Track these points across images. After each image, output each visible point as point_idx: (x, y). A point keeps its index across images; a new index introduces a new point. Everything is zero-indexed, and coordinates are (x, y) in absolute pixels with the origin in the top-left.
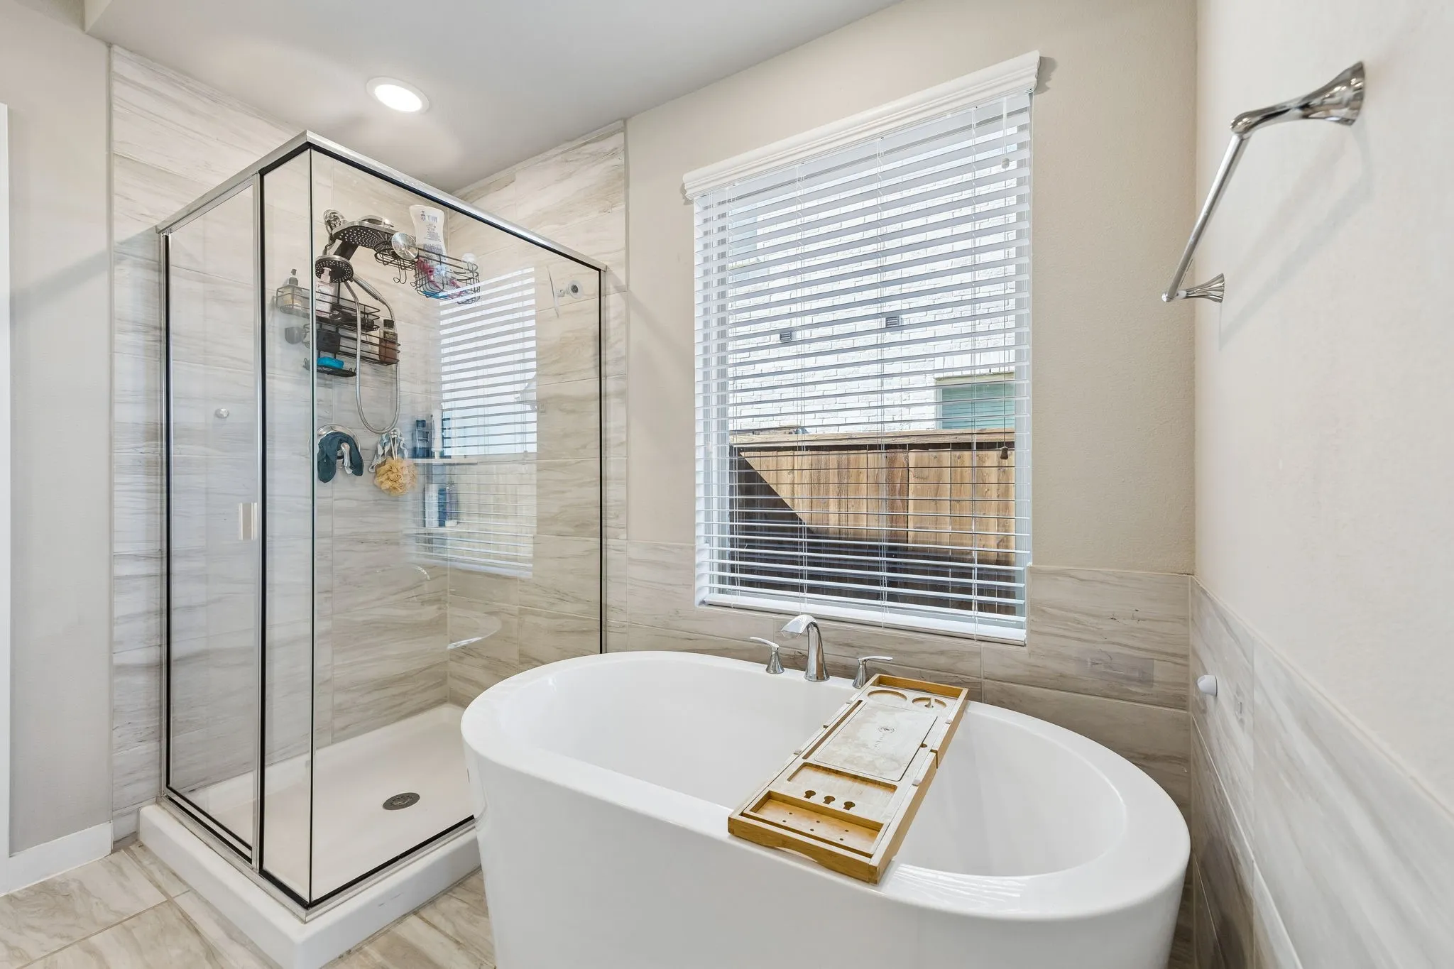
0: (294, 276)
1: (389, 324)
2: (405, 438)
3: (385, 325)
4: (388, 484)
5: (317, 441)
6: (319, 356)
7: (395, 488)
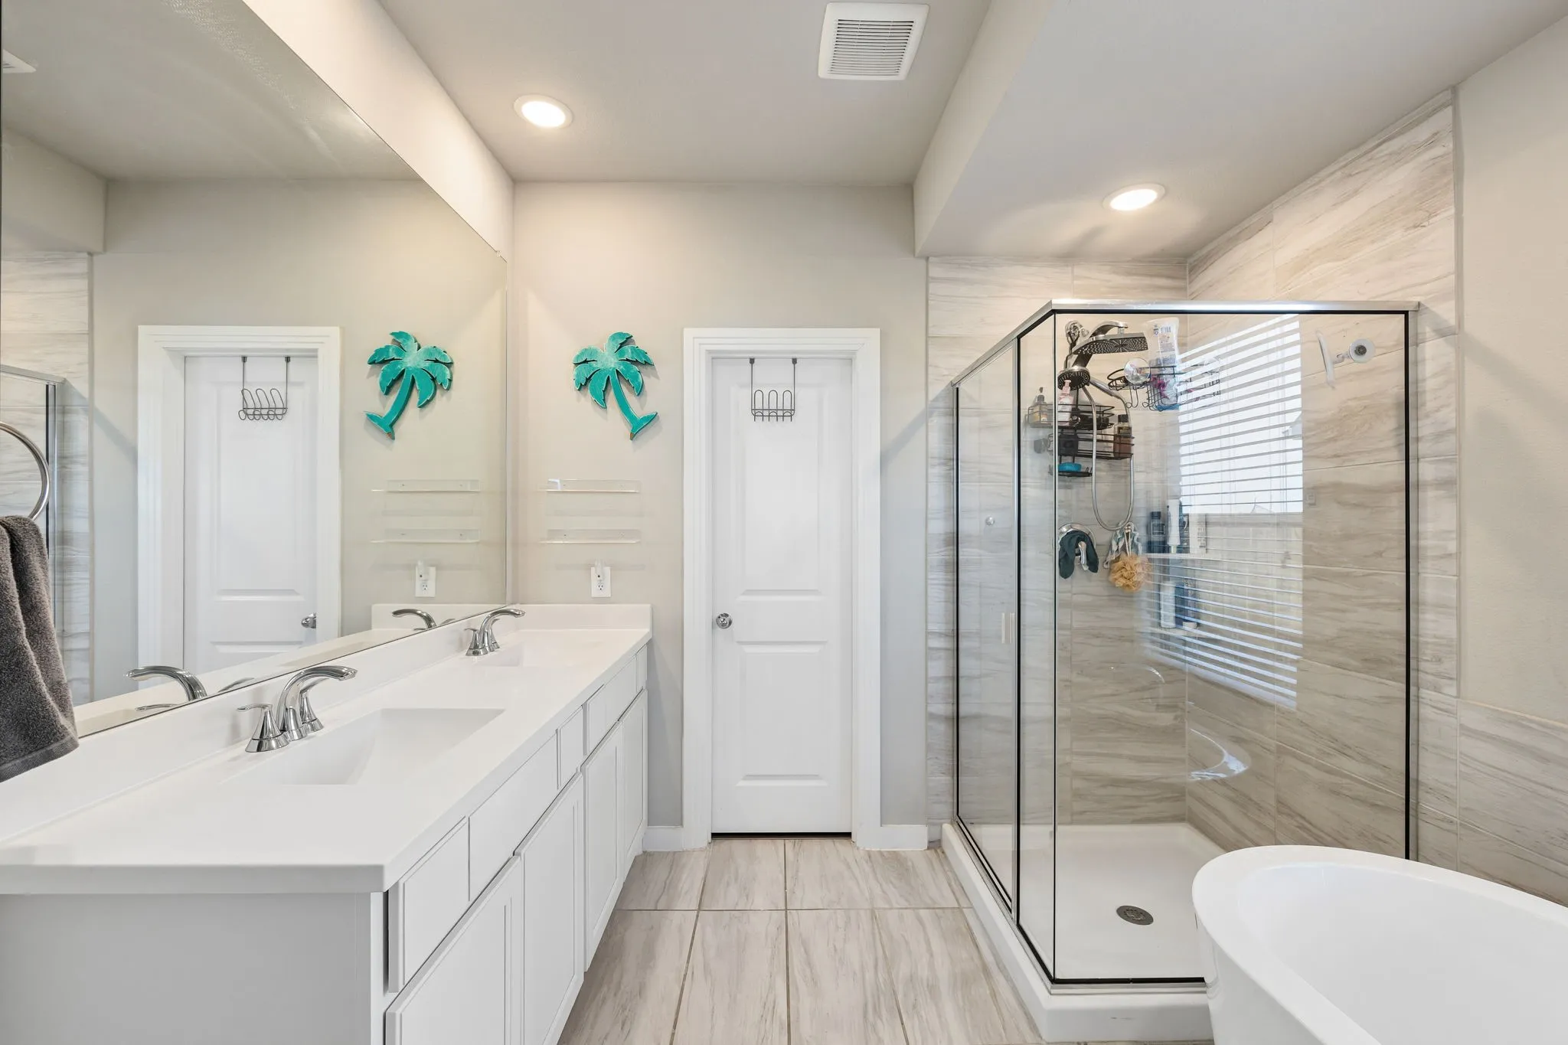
0: (1041, 394)
1: (1124, 418)
2: (1140, 534)
3: (1119, 421)
4: (1121, 582)
5: (1058, 542)
6: (1060, 461)
7: (1128, 586)
